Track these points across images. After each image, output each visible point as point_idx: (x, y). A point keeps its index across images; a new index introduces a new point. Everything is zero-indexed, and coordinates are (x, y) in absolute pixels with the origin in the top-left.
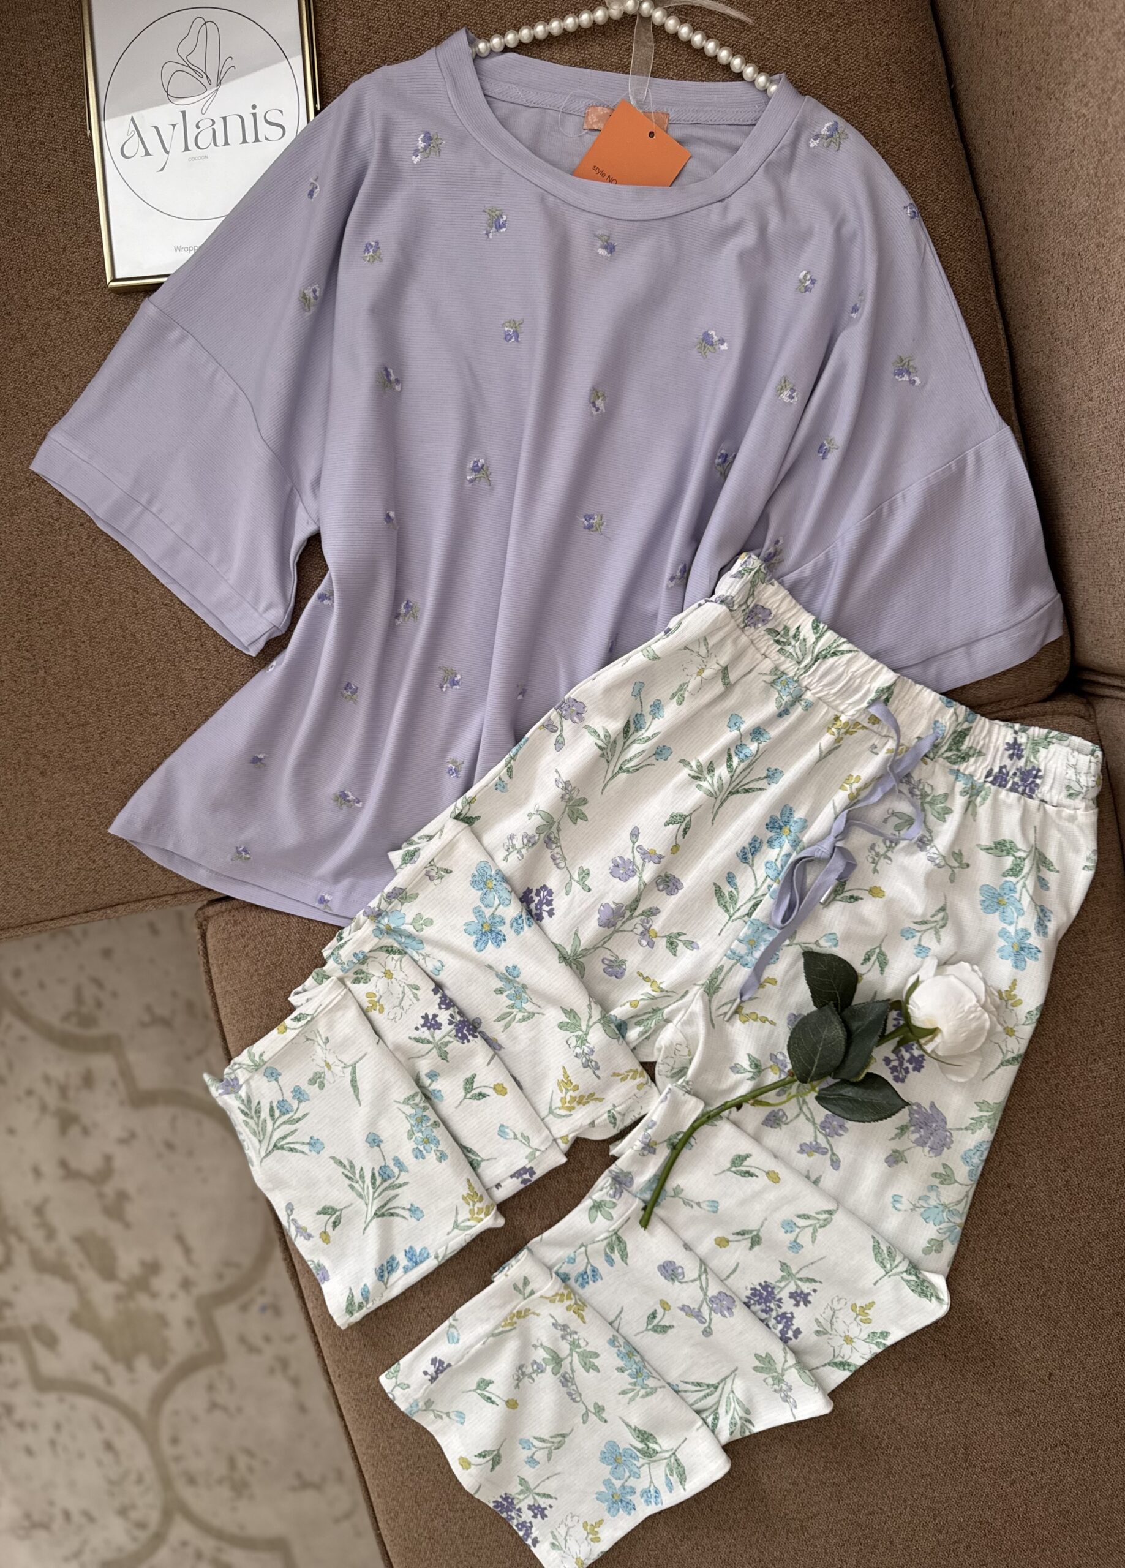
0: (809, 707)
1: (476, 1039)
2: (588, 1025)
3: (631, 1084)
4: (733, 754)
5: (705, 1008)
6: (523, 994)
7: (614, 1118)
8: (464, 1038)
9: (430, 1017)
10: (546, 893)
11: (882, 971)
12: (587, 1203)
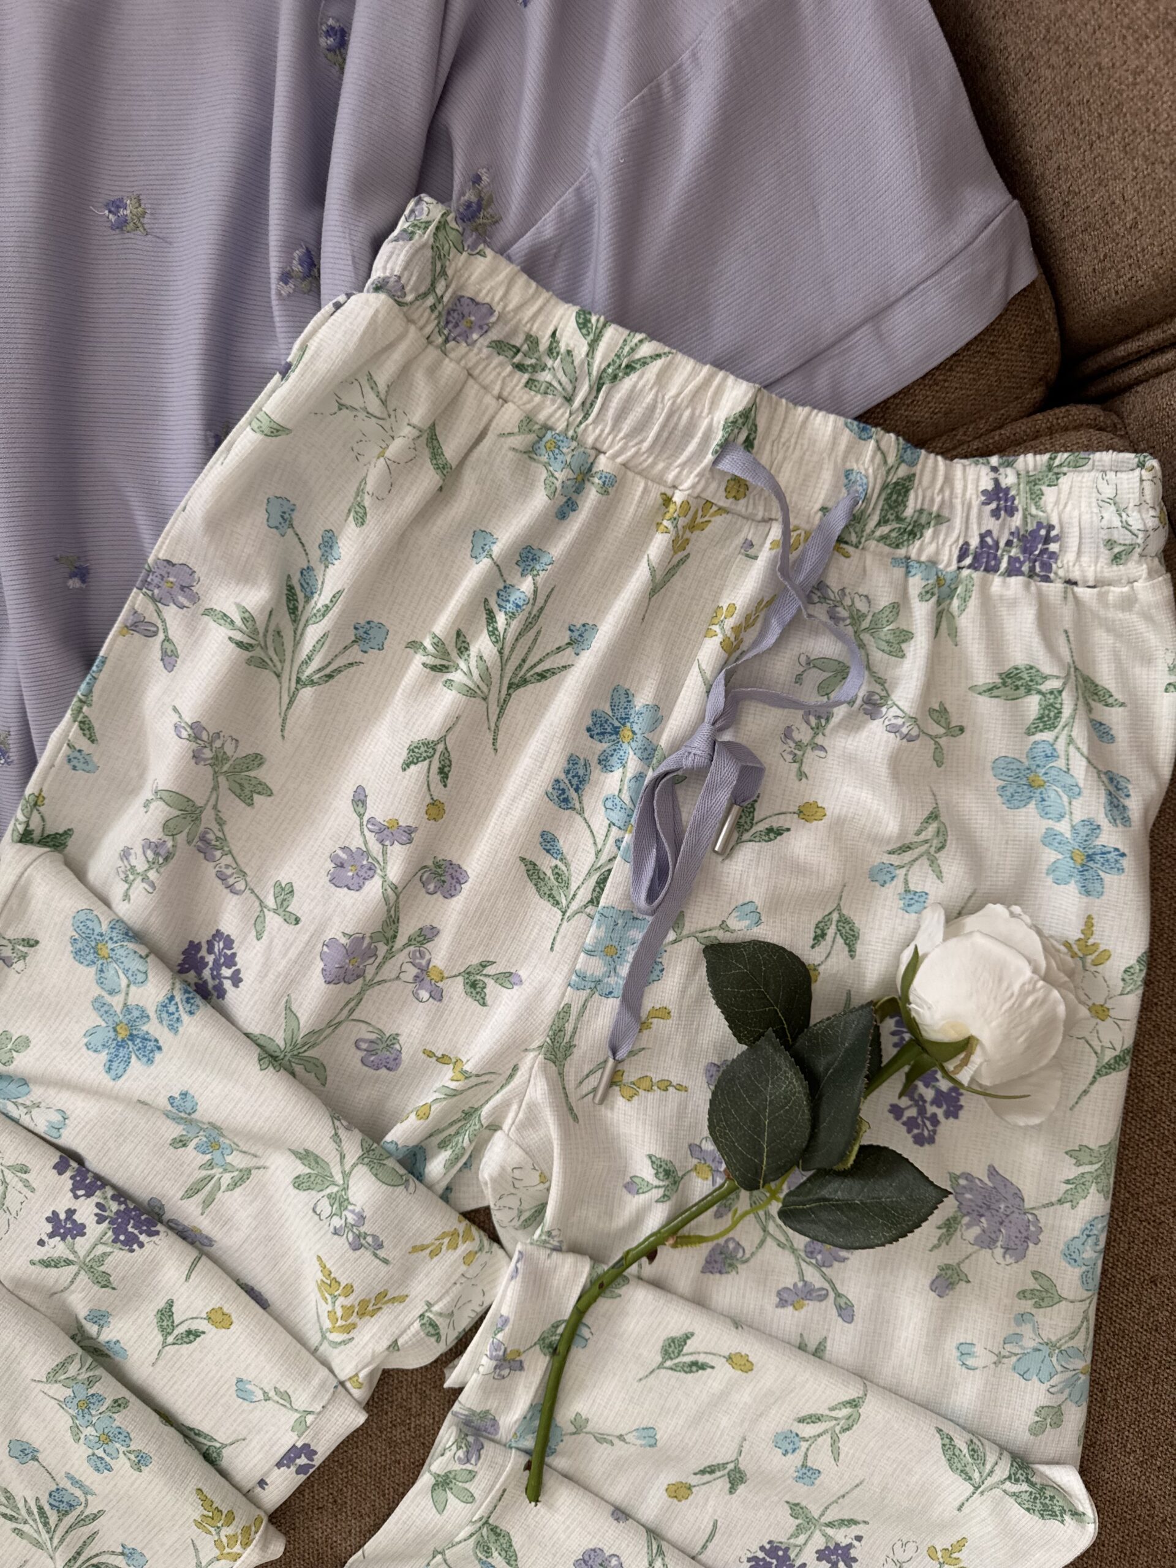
0: (611, 486)
1: (155, 1238)
2: (343, 1172)
3: (451, 1258)
4: (495, 608)
5: (552, 1090)
6: (222, 1139)
7: (433, 1325)
8: (131, 1242)
9: (62, 1216)
10: (221, 945)
11: (852, 952)
12: (425, 1480)
